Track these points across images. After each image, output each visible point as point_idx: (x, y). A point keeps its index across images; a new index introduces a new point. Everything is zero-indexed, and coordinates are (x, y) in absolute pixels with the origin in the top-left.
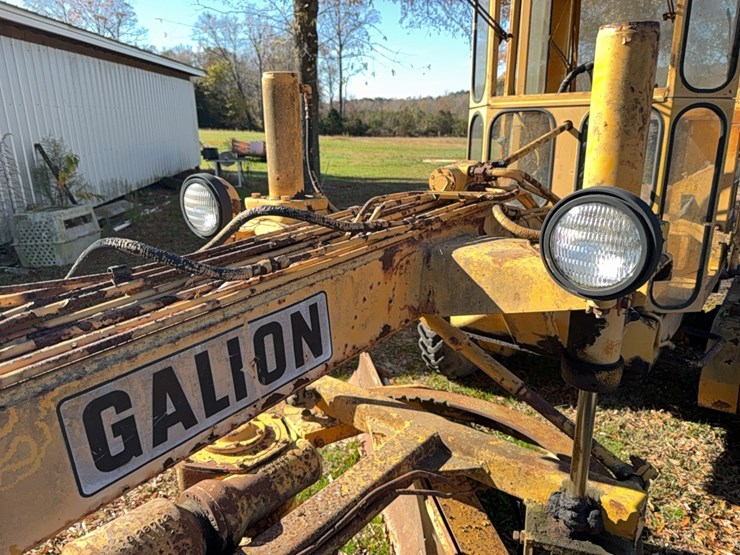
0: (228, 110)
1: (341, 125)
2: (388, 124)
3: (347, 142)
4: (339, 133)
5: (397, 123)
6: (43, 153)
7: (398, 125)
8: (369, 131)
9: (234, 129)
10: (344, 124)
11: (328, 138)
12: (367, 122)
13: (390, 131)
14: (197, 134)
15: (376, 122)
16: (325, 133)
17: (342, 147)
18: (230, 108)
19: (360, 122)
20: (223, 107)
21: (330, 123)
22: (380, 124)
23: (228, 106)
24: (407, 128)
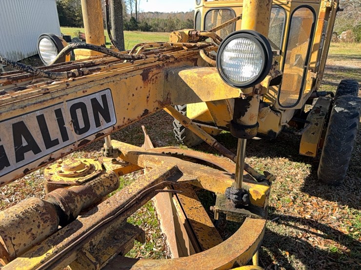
0: (76, 17)
1: (137, 26)
2: (161, 25)
3: (140, 34)
4: (136, 30)
5: (166, 25)
7: (166, 26)
8: (152, 29)
10: (138, 25)
11: (130, 32)
12: (150, 24)
13: (162, 29)
14: (60, 29)
15: (155, 24)
16: (128, 29)
17: (138, 36)
18: (78, 16)
19: (147, 24)
20: (74, 15)
21: (131, 24)
22: (157, 25)
23: (76, 14)
24: (171, 28)
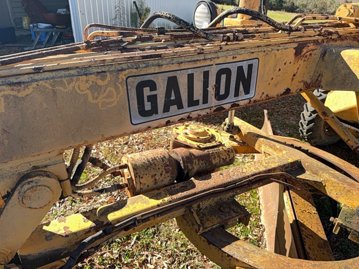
1: (282, 5)
2: (310, 7)
3: (283, 15)
4: (280, 10)
5: (316, 6)
6: (136, 6)
7: (316, 8)
8: (298, 10)
9: (224, 4)
10: (283, 5)
11: (272, 11)
12: (297, 5)
13: (310, 10)
15: (303, 5)
16: (271, 9)
17: (280, 17)
19: (293, 4)
21: (276, 4)
22: (305, 6)
24: (321, 10)
